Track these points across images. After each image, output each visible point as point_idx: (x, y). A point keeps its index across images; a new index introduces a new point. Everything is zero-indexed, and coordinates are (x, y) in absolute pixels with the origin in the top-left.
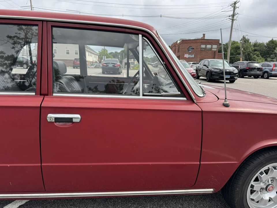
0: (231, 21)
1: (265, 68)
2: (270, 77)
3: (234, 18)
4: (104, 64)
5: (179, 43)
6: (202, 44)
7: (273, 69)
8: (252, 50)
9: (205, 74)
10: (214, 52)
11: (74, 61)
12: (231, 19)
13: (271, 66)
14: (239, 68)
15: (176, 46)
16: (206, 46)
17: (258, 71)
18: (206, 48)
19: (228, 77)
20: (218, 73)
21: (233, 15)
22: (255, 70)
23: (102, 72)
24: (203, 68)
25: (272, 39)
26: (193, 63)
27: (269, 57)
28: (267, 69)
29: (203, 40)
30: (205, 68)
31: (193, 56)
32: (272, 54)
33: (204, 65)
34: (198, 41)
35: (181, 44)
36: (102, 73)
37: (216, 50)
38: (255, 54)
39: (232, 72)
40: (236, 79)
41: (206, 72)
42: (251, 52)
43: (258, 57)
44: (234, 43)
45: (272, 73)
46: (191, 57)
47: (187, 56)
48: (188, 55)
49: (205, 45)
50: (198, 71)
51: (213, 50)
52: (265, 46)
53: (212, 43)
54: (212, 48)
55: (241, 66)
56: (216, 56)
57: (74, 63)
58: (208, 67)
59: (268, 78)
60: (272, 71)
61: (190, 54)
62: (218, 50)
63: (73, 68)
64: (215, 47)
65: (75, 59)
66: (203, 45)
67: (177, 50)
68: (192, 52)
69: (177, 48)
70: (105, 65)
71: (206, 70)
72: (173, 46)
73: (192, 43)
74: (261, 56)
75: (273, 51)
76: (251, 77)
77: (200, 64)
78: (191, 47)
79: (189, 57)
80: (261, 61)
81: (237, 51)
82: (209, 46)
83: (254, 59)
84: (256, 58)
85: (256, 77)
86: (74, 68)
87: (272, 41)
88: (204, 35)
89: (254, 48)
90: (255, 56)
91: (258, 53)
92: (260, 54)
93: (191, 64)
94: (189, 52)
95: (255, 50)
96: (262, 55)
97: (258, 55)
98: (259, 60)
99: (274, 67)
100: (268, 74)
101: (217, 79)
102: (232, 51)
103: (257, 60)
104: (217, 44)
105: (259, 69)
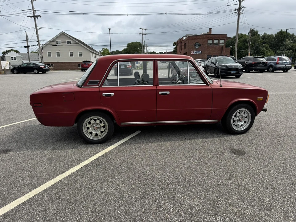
0: (237, 14)
1: (270, 62)
2: (275, 70)
3: (241, 12)
5: (185, 39)
6: (208, 39)
7: (277, 62)
8: (261, 43)
9: (213, 71)
10: (221, 47)
11: (82, 64)
12: (237, 13)
13: (276, 60)
14: (245, 64)
15: (182, 42)
16: (213, 42)
17: (263, 65)
18: (213, 43)
19: (234, 72)
20: (225, 70)
21: (239, 9)
22: (260, 65)
24: (211, 66)
25: (282, 30)
26: (200, 60)
27: (279, 49)
28: (272, 63)
29: (209, 36)
30: (212, 65)
31: (200, 52)
32: (282, 46)
33: (212, 63)
34: (205, 37)
35: (187, 40)
37: (223, 45)
38: (264, 47)
39: (238, 68)
40: (242, 74)
41: (214, 69)
42: (260, 45)
43: (267, 49)
44: (242, 36)
45: (276, 67)
46: (198, 53)
47: (193, 52)
48: (195, 52)
49: (212, 40)
50: (207, 68)
51: (220, 45)
52: (274, 38)
53: (219, 38)
54: (219, 43)
55: (247, 61)
56: (224, 52)
57: (82, 66)
58: (215, 65)
59: (273, 72)
60: (276, 65)
61: (196, 50)
62: (225, 45)
64: (222, 41)
66: (210, 41)
67: (183, 47)
68: (198, 48)
69: (183, 44)
71: (213, 67)
72: (179, 42)
73: (199, 39)
74: (270, 49)
75: (282, 43)
76: (257, 71)
77: (208, 62)
78: (198, 42)
79: (196, 53)
80: (270, 54)
81: (245, 45)
82: (216, 41)
83: (263, 52)
84: (265, 51)
85: (262, 71)
87: (281, 32)
88: (210, 29)
89: (262, 41)
90: (264, 49)
91: (267, 45)
92: (269, 46)
93: (199, 61)
94: (196, 48)
95: (264, 43)
96: (271, 47)
97: (267, 48)
98: (268, 53)
99: (278, 60)
100: (273, 68)
101: (224, 75)
102: (240, 45)
103: (267, 53)
104: (224, 39)
105: (264, 64)
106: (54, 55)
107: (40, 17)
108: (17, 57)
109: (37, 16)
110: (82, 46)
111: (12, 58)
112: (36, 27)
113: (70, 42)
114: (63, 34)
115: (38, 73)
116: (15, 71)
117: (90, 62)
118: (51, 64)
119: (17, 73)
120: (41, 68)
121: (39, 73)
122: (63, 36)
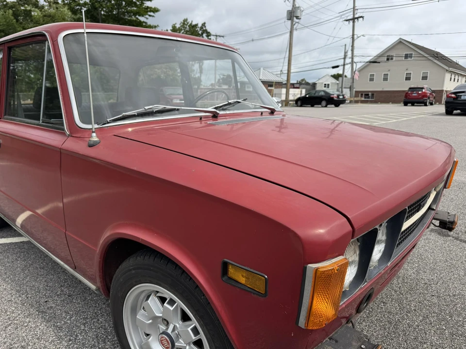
4: (450, 95)
11: (407, 93)
23: (446, 110)
36: (445, 114)
57: (406, 96)
63: (403, 105)
65: (410, 88)
70: (453, 96)
86: (406, 104)
106: (378, 78)
107: (361, 19)
108: (332, 83)
109: (357, 18)
110: (430, 60)
111: (325, 85)
112: (353, 35)
113: (410, 56)
114: (401, 42)
115: (326, 106)
116: (299, 103)
117: (423, 88)
118: (370, 93)
119: (301, 106)
120: (332, 98)
121: (328, 106)
122: (401, 46)
